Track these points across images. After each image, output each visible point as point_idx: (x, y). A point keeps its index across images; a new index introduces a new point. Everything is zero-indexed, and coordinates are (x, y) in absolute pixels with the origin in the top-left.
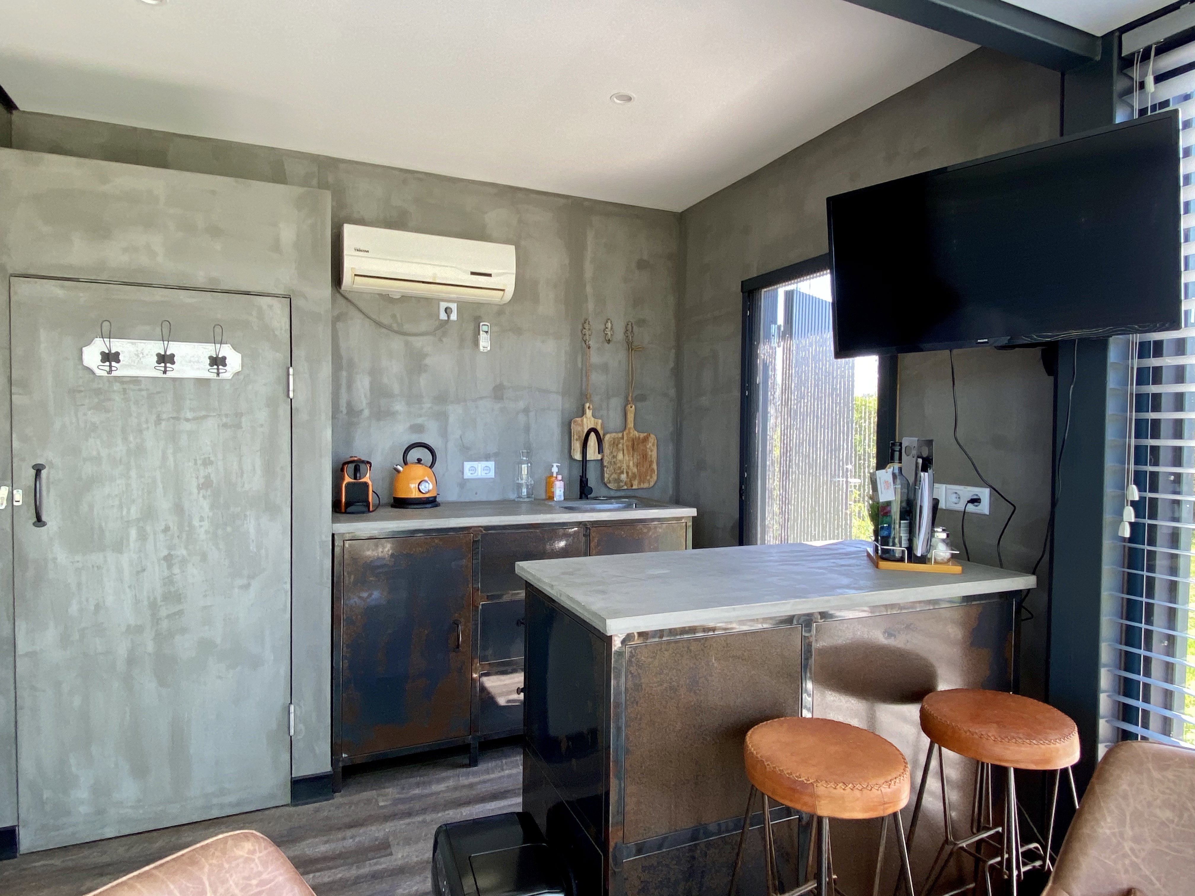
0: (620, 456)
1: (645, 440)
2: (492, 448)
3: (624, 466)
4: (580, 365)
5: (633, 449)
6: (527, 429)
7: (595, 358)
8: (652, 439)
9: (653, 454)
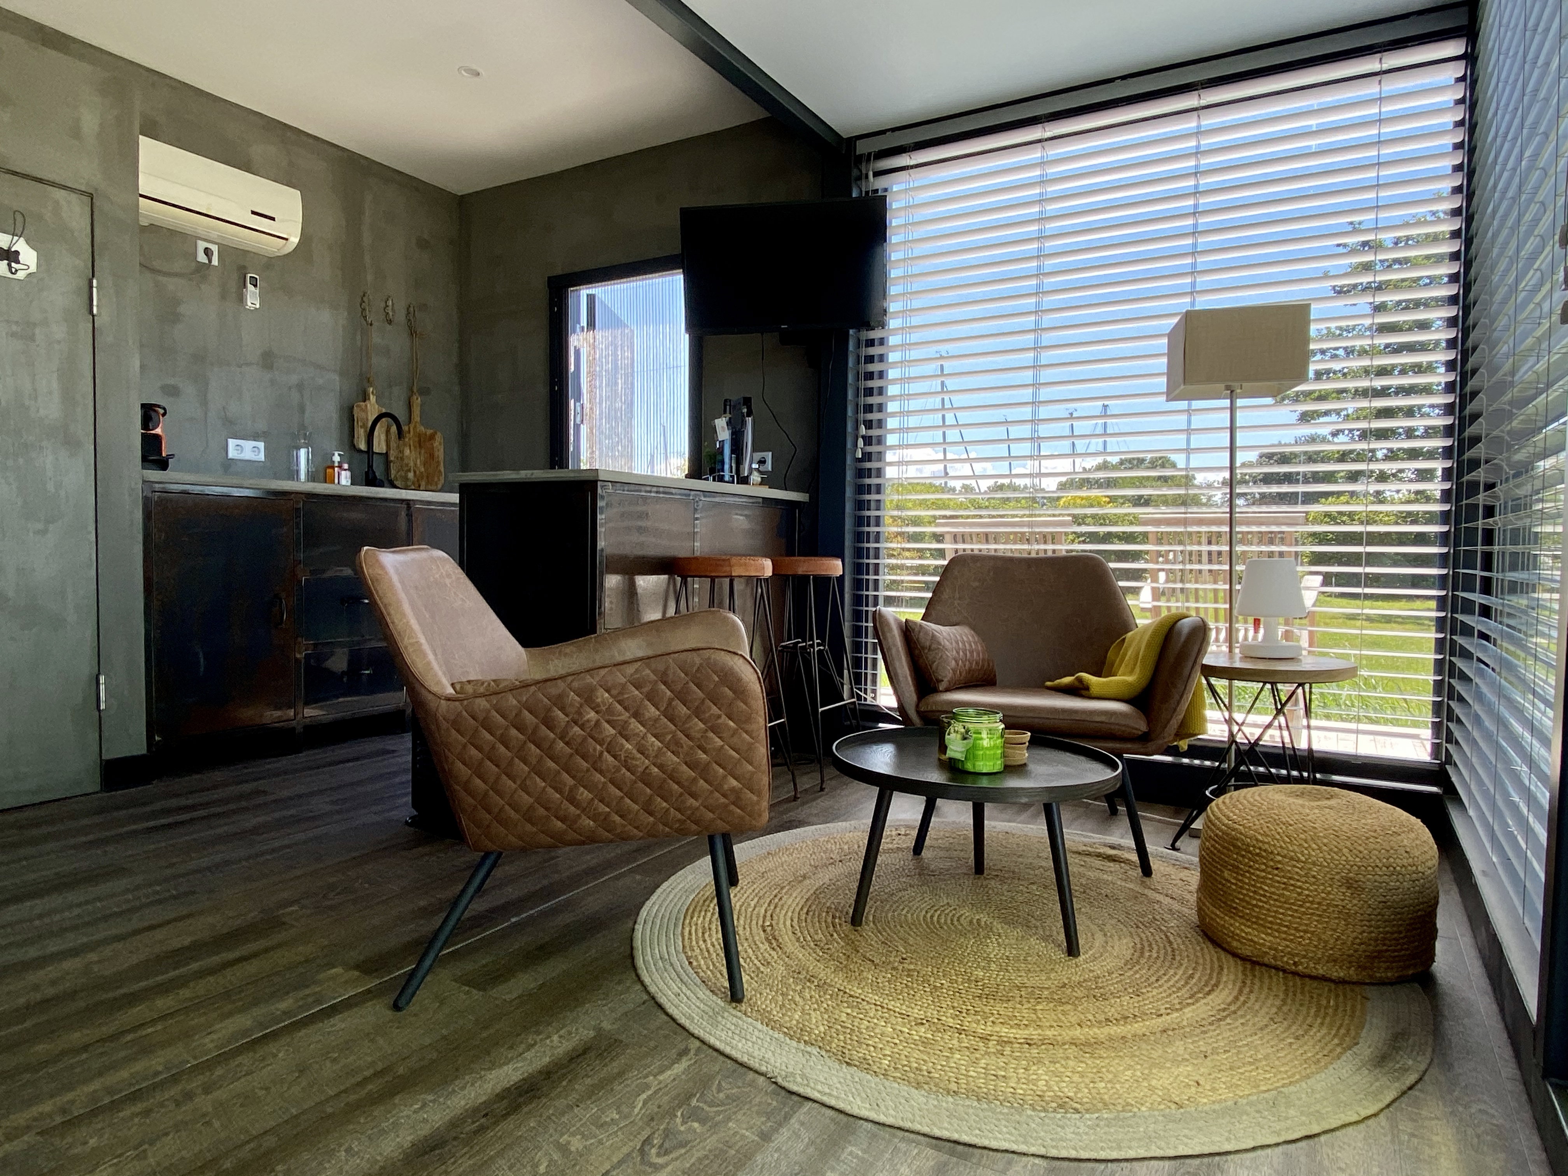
0: (407, 452)
1: (432, 437)
2: (261, 426)
3: (412, 464)
4: (359, 343)
5: (420, 446)
6: (302, 409)
7: (376, 339)
8: (439, 437)
9: (440, 454)
